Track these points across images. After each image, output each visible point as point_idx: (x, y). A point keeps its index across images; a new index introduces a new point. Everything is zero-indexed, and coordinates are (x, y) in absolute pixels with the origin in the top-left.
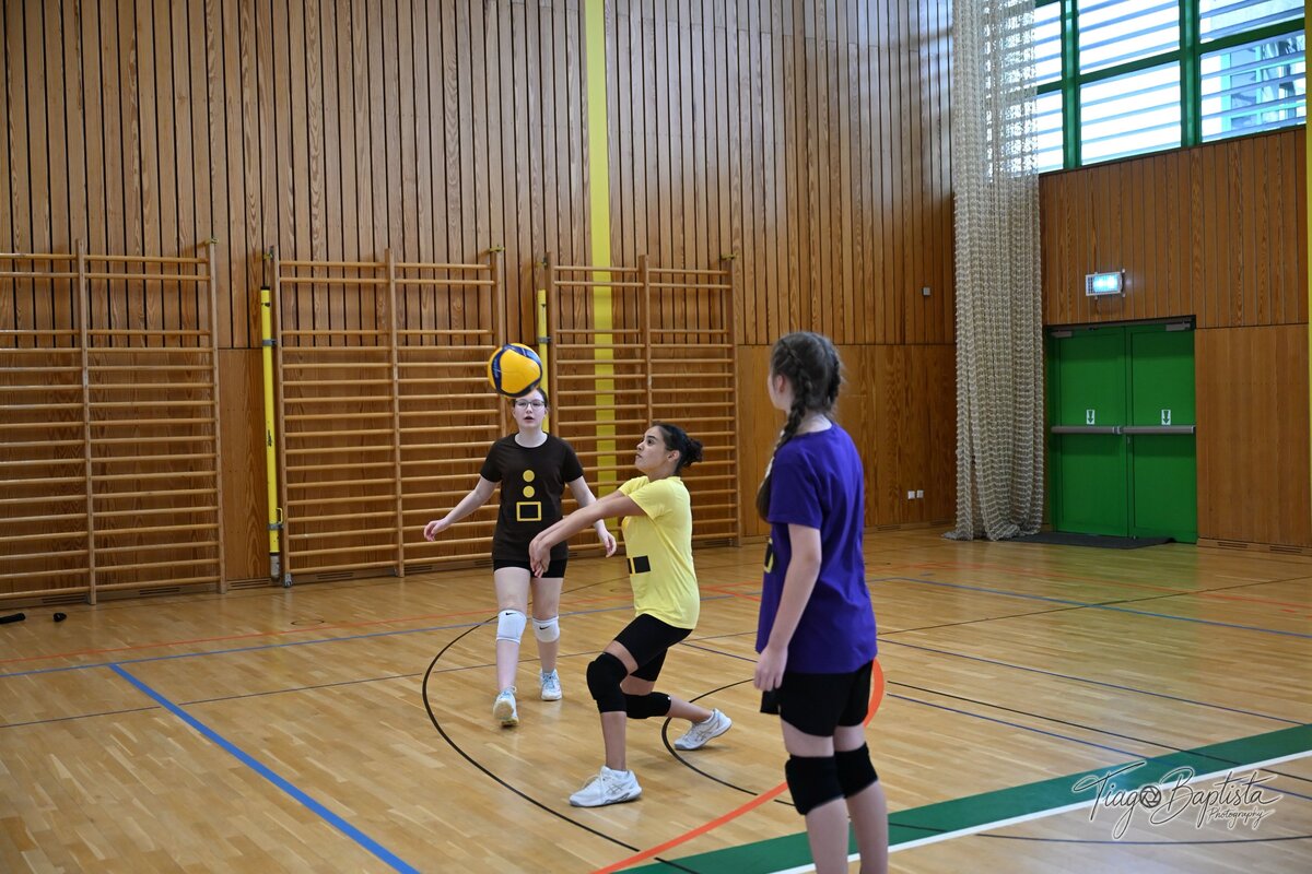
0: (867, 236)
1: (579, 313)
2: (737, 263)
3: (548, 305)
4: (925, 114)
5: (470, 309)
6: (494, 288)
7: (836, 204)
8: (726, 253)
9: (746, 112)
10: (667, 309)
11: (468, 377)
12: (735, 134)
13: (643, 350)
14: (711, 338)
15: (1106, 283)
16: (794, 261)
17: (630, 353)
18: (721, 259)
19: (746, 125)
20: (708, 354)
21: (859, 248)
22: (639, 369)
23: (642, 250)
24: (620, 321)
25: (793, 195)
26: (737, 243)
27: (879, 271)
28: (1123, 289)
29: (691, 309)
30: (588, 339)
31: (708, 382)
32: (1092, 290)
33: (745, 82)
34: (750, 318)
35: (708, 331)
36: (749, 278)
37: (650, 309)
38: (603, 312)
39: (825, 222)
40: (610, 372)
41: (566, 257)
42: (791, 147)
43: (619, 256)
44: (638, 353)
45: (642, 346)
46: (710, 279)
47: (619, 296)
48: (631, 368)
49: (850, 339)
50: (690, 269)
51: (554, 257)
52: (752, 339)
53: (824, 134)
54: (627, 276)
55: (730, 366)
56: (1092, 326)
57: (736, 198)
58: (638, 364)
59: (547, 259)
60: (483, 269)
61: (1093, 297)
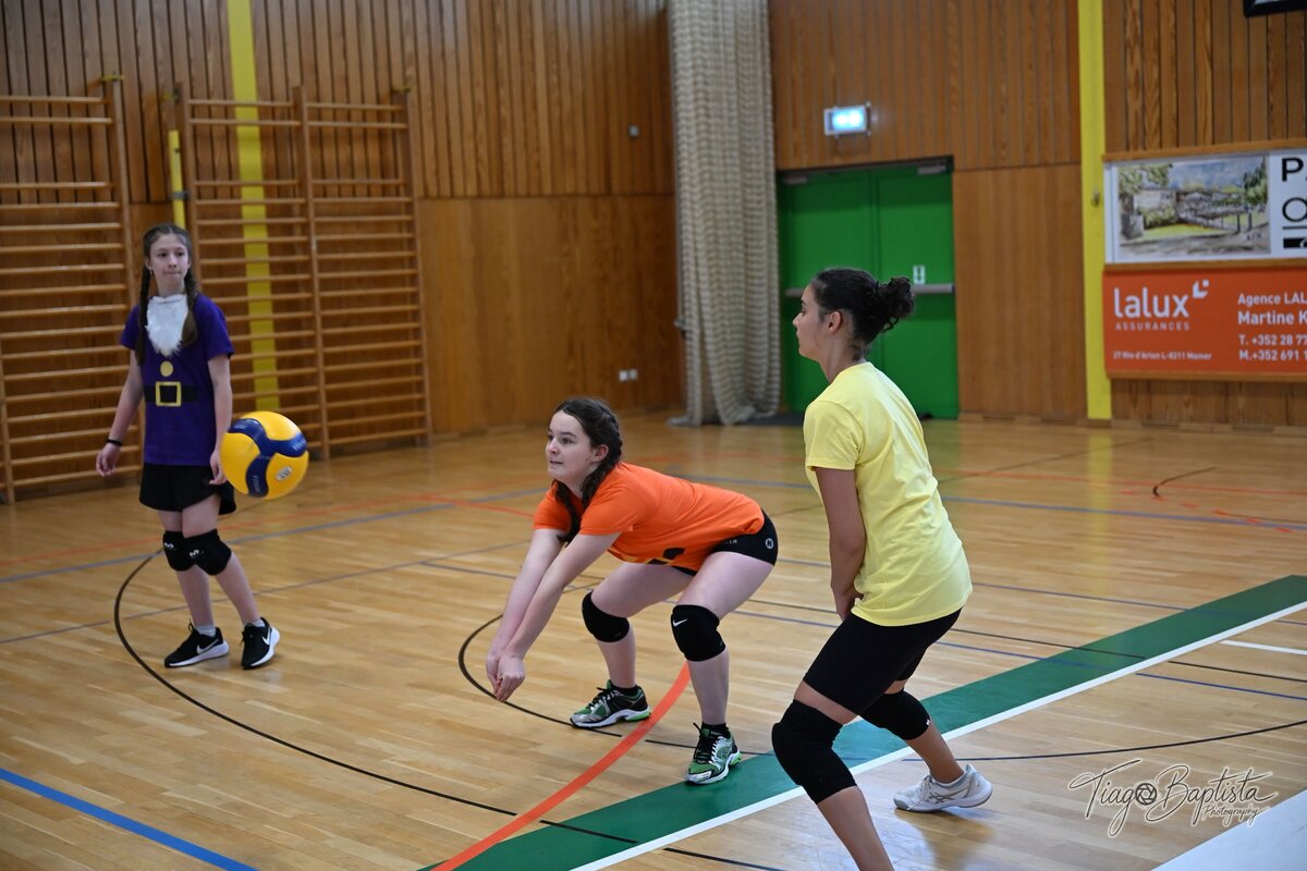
0: (564, 63)
1: (221, 159)
2: (412, 97)
3: (182, 150)
5: (81, 155)
6: (110, 129)
8: (398, 84)
10: (329, 154)
11: (82, 243)
13: (304, 207)
14: (385, 191)
15: (849, 119)
16: (480, 95)
17: (286, 211)
18: (393, 92)
20: (381, 210)
21: (555, 79)
22: (298, 230)
23: (295, 81)
24: (272, 170)
26: (411, 71)
28: (868, 126)
29: (358, 155)
30: (233, 192)
31: (383, 245)
32: (831, 127)
34: (431, 166)
35: (380, 181)
36: (427, 115)
37: (310, 155)
38: (250, 158)
39: (515, 46)
40: (262, 235)
41: (200, 89)
43: (266, 87)
44: (296, 210)
45: (302, 200)
46: (380, 116)
47: (269, 138)
48: (288, 229)
49: (547, 190)
50: (355, 105)
51: (186, 89)
52: (433, 191)
54: (278, 113)
55: (410, 225)
56: (831, 171)
57: (407, 14)
58: (297, 224)
59: (177, 91)
60: (95, 104)
61: (832, 137)
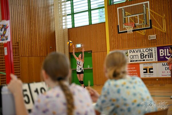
0: (41, 38)
2: (20, 43)
4: (50, 18)
7: (36, 33)
9: (20, 18)
12: (19, 22)
14: (16, 56)
15: (79, 46)
16: (29, 42)
18: (17, 42)
19: (20, 20)
21: (40, 40)
25: (28, 32)
26: (20, 40)
27: (43, 45)
28: (81, 47)
32: (77, 47)
33: (20, 13)
34: (22, 52)
35: (15, 54)
36: (22, 46)
39: (34, 36)
42: (28, 24)
46: (15, 46)
48: (2, 61)
49: (39, 56)
52: (22, 56)
53: (33, 22)
55: (19, 60)
57: (19, 32)
58: (4, 60)
